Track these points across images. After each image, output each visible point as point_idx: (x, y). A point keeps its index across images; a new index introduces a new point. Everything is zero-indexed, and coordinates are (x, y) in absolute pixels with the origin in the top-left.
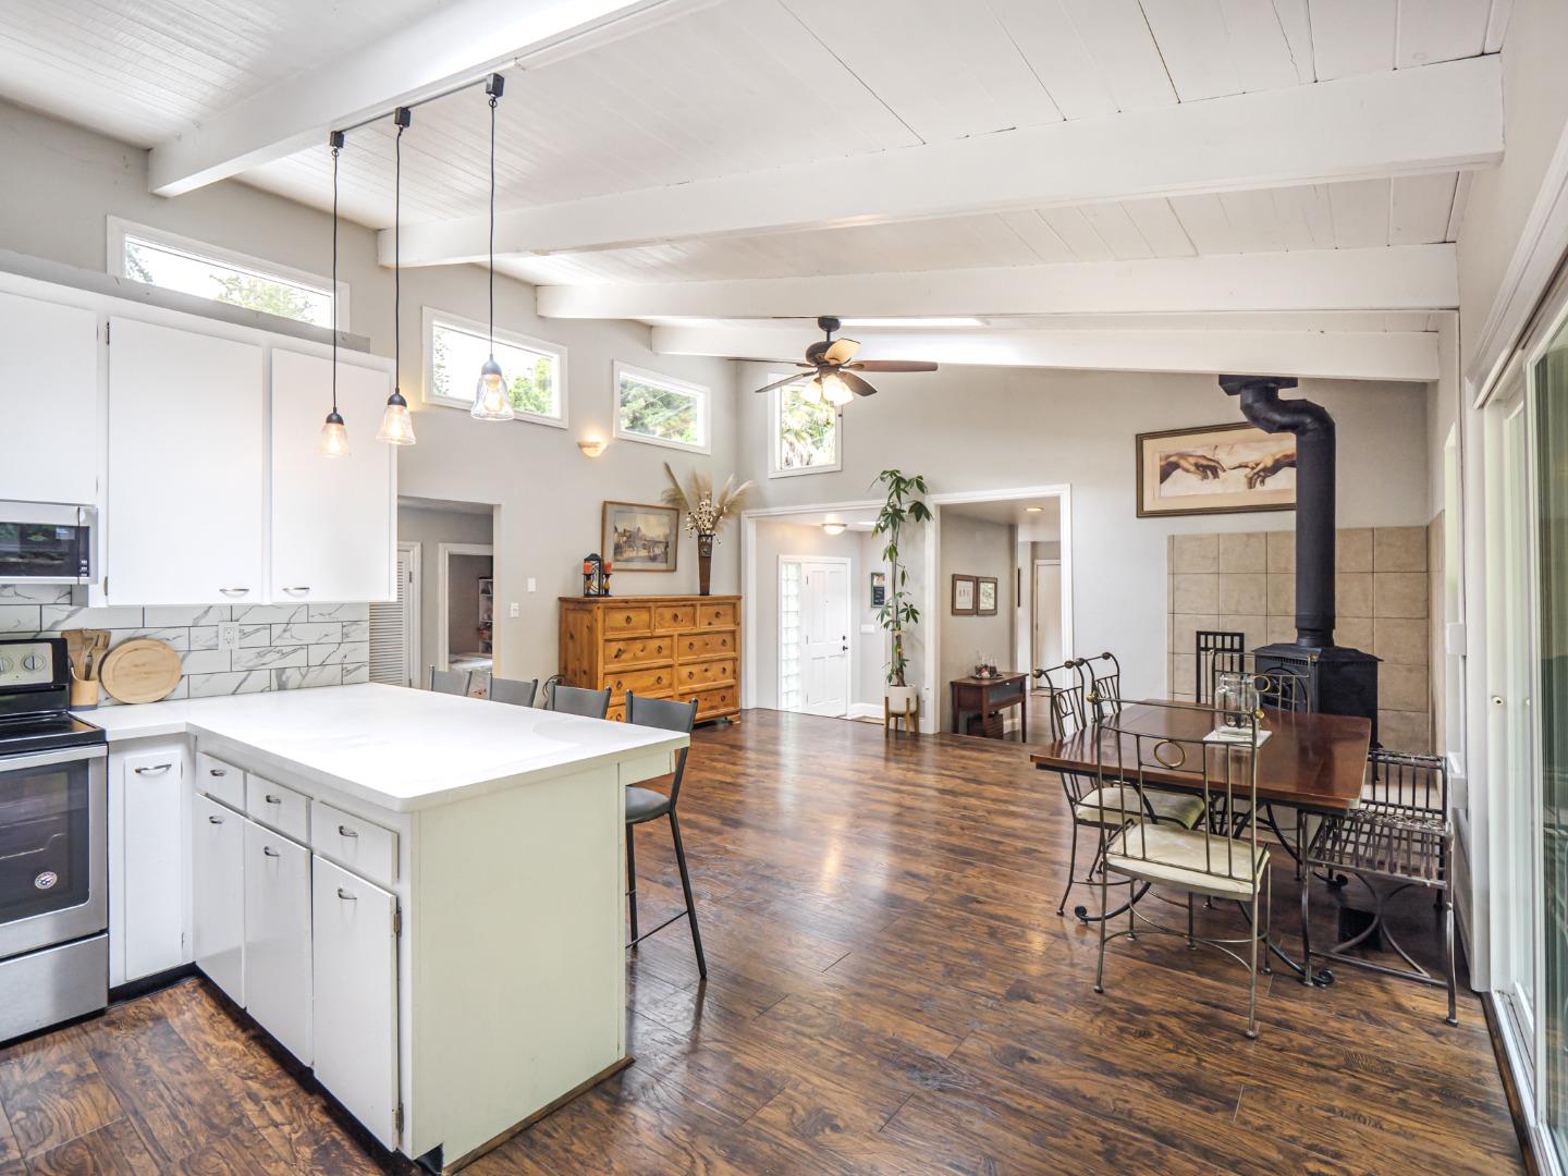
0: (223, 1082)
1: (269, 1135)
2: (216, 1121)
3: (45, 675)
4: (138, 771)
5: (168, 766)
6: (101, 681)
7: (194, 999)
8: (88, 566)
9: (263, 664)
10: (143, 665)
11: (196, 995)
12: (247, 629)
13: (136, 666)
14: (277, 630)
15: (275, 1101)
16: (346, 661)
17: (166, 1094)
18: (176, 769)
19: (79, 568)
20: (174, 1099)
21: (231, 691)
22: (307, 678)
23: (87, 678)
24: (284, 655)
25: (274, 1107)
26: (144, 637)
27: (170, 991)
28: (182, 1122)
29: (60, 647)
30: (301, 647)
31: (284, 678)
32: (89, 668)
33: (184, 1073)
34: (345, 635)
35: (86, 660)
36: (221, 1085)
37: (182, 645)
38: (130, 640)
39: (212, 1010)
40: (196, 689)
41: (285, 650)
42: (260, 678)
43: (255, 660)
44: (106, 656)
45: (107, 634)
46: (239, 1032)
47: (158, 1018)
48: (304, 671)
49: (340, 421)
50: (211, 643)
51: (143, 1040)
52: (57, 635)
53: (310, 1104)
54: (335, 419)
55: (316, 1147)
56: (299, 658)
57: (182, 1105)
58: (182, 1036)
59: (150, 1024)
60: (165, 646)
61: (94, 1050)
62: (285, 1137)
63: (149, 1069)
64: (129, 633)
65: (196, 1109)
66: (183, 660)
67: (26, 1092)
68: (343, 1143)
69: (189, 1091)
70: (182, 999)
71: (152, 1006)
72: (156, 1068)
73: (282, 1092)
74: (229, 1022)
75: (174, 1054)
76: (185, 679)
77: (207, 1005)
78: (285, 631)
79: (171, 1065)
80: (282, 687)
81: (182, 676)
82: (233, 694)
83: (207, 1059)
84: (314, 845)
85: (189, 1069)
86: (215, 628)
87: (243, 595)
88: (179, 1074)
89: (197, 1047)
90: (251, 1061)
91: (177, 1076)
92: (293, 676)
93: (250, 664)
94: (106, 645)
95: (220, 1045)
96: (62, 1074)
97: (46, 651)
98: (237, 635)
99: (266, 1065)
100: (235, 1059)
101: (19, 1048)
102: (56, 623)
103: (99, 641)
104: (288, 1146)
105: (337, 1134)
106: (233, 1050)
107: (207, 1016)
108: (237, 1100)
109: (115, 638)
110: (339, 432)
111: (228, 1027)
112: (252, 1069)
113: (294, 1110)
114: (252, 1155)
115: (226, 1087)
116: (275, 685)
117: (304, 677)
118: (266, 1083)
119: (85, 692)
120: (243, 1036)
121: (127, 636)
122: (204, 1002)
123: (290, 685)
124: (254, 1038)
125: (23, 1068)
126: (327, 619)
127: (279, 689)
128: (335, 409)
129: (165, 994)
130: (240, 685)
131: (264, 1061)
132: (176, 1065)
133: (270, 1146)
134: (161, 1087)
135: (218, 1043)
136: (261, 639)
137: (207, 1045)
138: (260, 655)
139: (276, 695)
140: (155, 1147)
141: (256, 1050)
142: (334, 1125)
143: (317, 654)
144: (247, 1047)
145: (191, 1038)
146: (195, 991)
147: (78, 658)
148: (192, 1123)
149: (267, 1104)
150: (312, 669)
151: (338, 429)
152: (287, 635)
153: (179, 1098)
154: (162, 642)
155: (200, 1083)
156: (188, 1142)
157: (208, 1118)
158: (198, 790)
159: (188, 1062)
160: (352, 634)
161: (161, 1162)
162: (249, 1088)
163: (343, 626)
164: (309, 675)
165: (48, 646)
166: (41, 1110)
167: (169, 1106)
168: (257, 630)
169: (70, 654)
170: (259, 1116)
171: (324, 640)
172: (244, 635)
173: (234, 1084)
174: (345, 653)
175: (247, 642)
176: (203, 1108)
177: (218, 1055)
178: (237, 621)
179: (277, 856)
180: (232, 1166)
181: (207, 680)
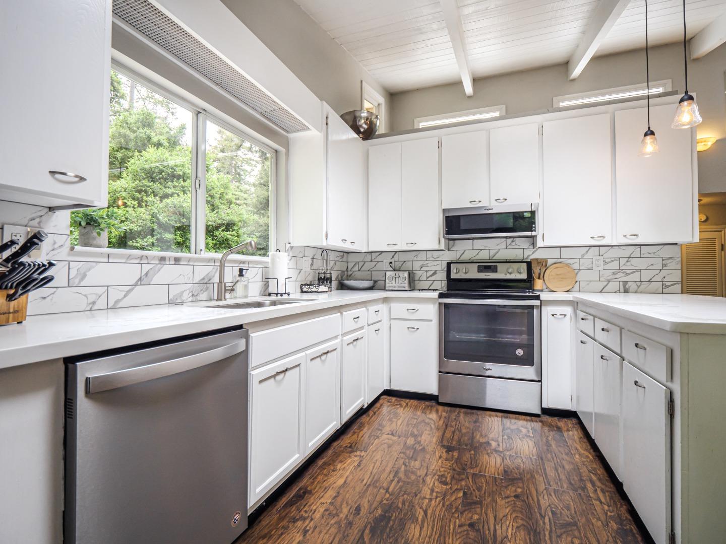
0: (580, 467)
1: (596, 504)
2: (573, 482)
3: (524, 276)
4: (553, 315)
5: (565, 315)
6: (544, 280)
7: (575, 427)
8: (535, 227)
9: (616, 278)
10: (560, 275)
11: (576, 426)
12: (607, 260)
13: (557, 275)
14: (623, 261)
15: (602, 490)
16: (665, 280)
17: (555, 458)
18: (568, 317)
19: (532, 228)
20: (557, 462)
21: (600, 290)
22: (640, 287)
23: (539, 278)
24: (627, 274)
25: (602, 494)
26: (561, 263)
27: (566, 420)
28: (558, 474)
29: (529, 264)
30: (637, 271)
31: (627, 287)
32: (540, 274)
33: (564, 455)
34: (664, 265)
35: (539, 271)
36: (578, 468)
37: (576, 266)
38: (555, 263)
39: (582, 436)
40: (583, 288)
41: (628, 272)
42: (614, 285)
43: (612, 276)
44: (546, 270)
45: (546, 261)
46: (591, 451)
47: (559, 429)
48: (639, 283)
49: (652, 133)
50: (589, 266)
51: (551, 433)
52: (529, 260)
53: (621, 504)
54: (650, 133)
55: (620, 527)
56: (636, 277)
57: (560, 467)
58: (567, 440)
59: (555, 429)
60: (569, 267)
61: (533, 428)
62: (604, 510)
63: (551, 446)
64: (554, 261)
65: (566, 472)
66: (577, 274)
67: (509, 431)
68: (637, 536)
69: (564, 463)
70: (570, 425)
71: (558, 422)
72: (554, 446)
73: (607, 489)
74: (588, 444)
75: (562, 445)
76: (578, 283)
77: (580, 433)
78: (627, 262)
79: (560, 449)
80: (626, 291)
81: (577, 282)
82: (601, 292)
83: (575, 454)
84: (624, 355)
85: (567, 454)
86: (591, 260)
87: (601, 240)
88: (562, 454)
89: (572, 447)
90: (595, 466)
91: (561, 454)
92: (633, 286)
93: (609, 278)
94: (546, 265)
95: (582, 452)
96: (521, 431)
97: (525, 266)
98: (602, 263)
99: (601, 471)
100: (587, 461)
101: (511, 415)
102: (529, 256)
103: (543, 263)
104: (605, 516)
105: (634, 528)
106: (587, 457)
107: (579, 437)
108: (584, 479)
109: (550, 262)
110: (652, 140)
111: (587, 446)
112: (594, 469)
113: (612, 501)
114: (586, 507)
115: (581, 471)
116: (622, 290)
117: (639, 287)
118: (600, 480)
119: (538, 284)
120: (593, 453)
121: (553, 262)
122: (579, 430)
123: (631, 290)
124: (597, 456)
125: (511, 422)
126: (652, 255)
127: (624, 292)
128: (649, 128)
129: (564, 420)
130: (603, 289)
131: (601, 469)
132: (561, 450)
133: (596, 510)
134: (554, 455)
135: (581, 450)
136: (615, 265)
137: (576, 449)
138: (614, 274)
139: (622, 295)
140: (546, 477)
141: (598, 462)
142: (633, 523)
143: (646, 276)
144: (594, 459)
145: (570, 442)
146: (575, 425)
147: (536, 270)
148: (562, 477)
149: (599, 490)
150: (643, 283)
151: (651, 138)
152: (629, 264)
153: (560, 463)
154: (568, 265)
155: (569, 462)
156: (559, 483)
157: (570, 479)
158: (578, 329)
159: (567, 451)
160: (669, 265)
161: (547, 484)
162: (591, 477)
163: (663, 260)
164: (642, 286)
165: (525, 264)
166: (512, 439)
167: (555, 464)
168: (613, 261)
169: (532, 267)
170: (593, 493)
171: (651, 267)
172: (606, 263)
173: (584, 470)
174: (664, 275)
175: (607, 267)
176: (568, 473)
177: (580, 455)
178: (602, 256)
179: (607, 360)
180: (575, 506)
181: (588, 284)
